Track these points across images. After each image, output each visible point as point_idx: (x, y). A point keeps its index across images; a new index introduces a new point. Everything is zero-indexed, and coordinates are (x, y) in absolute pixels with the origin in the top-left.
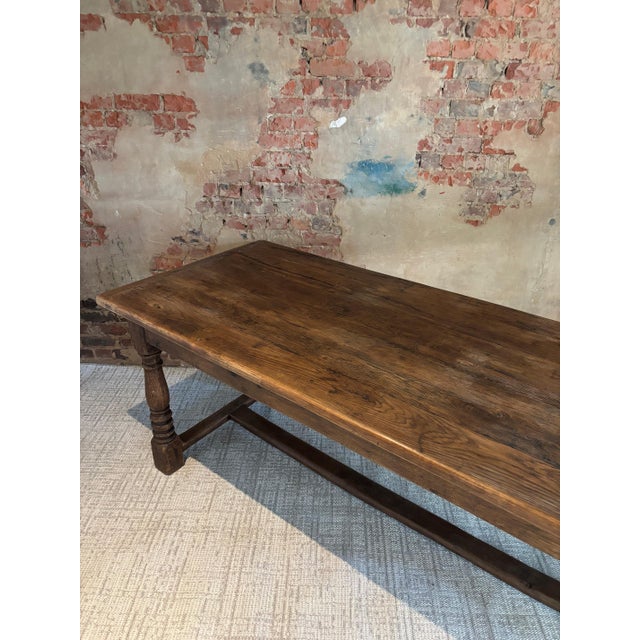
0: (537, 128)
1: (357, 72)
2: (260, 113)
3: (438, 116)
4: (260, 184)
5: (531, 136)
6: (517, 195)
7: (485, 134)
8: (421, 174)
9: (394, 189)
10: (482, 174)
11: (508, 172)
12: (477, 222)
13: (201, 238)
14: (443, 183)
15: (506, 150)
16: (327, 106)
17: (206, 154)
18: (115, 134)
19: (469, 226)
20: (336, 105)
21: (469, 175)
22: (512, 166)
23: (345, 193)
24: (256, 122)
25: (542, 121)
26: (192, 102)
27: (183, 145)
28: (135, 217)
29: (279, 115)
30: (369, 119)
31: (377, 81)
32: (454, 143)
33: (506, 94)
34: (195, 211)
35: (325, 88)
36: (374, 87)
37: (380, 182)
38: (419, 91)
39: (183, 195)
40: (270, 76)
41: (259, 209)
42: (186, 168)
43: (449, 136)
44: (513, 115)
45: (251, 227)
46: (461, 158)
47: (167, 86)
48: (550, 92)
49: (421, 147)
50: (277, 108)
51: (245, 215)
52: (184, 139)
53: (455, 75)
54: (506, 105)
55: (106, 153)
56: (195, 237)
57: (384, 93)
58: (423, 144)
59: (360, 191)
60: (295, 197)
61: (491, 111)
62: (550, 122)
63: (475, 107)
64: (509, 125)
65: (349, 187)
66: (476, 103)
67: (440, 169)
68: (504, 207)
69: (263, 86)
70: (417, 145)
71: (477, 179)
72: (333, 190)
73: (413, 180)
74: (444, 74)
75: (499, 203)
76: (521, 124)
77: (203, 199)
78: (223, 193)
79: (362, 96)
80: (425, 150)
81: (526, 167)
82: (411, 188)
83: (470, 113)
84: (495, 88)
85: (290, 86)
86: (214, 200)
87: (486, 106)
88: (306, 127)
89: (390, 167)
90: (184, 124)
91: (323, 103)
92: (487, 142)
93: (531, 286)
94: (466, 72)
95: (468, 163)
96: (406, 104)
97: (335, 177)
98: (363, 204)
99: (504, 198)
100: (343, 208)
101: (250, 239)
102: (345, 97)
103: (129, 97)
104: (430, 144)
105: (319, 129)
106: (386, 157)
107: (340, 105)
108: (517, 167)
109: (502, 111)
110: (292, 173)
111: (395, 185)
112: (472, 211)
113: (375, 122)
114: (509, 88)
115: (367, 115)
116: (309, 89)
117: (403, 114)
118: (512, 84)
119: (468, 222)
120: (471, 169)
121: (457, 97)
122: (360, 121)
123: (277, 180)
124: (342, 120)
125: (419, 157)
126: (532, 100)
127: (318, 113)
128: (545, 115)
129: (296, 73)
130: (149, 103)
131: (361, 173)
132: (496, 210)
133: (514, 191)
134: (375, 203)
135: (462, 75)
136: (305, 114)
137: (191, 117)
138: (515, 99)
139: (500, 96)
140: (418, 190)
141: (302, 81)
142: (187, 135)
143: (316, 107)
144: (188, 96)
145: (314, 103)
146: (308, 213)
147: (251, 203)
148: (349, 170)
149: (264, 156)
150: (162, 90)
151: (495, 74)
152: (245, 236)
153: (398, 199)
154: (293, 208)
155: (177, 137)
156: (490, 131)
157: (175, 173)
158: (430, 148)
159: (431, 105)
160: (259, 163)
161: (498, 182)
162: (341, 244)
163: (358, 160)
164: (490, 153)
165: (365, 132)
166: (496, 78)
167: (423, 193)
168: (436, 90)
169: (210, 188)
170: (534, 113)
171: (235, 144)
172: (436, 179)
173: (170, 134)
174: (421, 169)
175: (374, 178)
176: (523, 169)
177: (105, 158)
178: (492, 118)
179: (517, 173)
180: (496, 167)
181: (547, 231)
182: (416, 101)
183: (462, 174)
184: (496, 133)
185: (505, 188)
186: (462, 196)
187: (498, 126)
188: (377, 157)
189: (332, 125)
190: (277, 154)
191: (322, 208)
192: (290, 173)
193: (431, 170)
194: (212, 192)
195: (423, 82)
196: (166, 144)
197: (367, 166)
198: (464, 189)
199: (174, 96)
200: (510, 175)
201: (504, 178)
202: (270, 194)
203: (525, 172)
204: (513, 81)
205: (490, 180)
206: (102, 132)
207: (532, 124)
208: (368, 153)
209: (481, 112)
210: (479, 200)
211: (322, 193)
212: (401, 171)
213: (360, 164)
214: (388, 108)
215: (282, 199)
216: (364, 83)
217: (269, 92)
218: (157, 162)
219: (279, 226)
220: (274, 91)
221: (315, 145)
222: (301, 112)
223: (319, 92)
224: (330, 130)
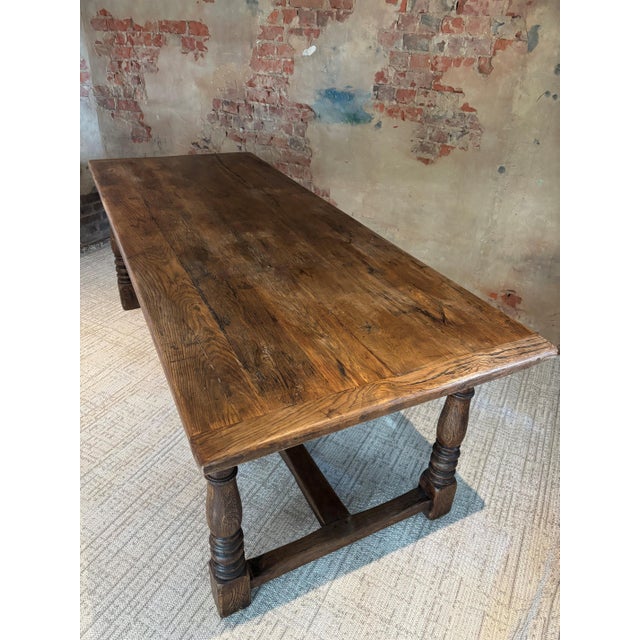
0: (487, 66)
1: (325, 4)
2: (251, 40)
3: (393, 49)
4: (251, 102)
5: (481, 75)
6: (467, 136)
7: (436, 69)
8: (377, 106)
9: (355, 118)
10: (433, 112)
11: (458, 111)
12: (428, 160)
13: (209, 146)
14: (396, 117)
15: (455, 87)
16: (301, 35)
17: (215, 73)
18: (158, 52)
19: (420, 162)
20: (308, 34)
21: (420, 111)
22: (461, 105)
23: (315, 117)
24: (249, 47)
25: (491, 59)
26: (206, 28)
27: (199, 64)
28: (168, 121)
29: (266, 41)
30: (334, 49)
31: (342, 12)
32: (407, 77)
33: (455, 29)
34: (207, 122)
35: (300, 19)
36: (339, 18)
37: (343, 111)
38: (376, 23)
39: (199, 108)
40: (260, 7)
41: (250, 125)
42: (201, 84)
43: (402, 70)
44: (463, 51)
45: (245, 141)
46: (413, 93)
47: (190, 14)
48: (500, 29)
49: (377, 80)
50: (263, 36)
51: (241, 130)
52: (200, 59)
53: (408, 9)
54: (456, 41)
55: (152, 67)
56: (206, 144)
57: (347, 24)
58: (380, 76)
59: (326, 118)
60: (276, 118)
61: (441, 46)
62: (499, 61)
63: (426, 41)
64: (458, 62)
65: (318, 112)
66: (427, 37)
67: (395, 103)
68: (453, 148)
69: (254, 14)
70: (374, 78)
71: (428, 116)
72: (306, 114)
73: (370, 111)
74: (398, 7)
75: (449, 144)
76: (470, 62)
77: (213, 113)
78: (226, 108)
79: (329, 26)
80: (381, 82)
81: (474, 107)
82: (369, 118)
83: (421, 47)
84: (445, 23)
85: (274, 15)
86: (219, 113)
87: (436, 40)
88: (286, 53)
89: (351, 97)
90: (201, 46)
91: (298, 32)
92: (437, 78)
93: (480, 235)
94: (420, 6)
95: (419, 99)
96: (365, 36)
97: (307, 103)
98: (328, 129)
99: (455, 138)
100: (313, 130)
101: (243, 150)
102: (315, 27)
103: (167, 22)
104: (385, 76)
105: (295, 56)
106: (348, 87)
107: (311, 35)
108: (466, 107)
109: (453, 47)
110: (275, 95)
111: (354, 115)
112: (424, 148)
113: (339, 51)
114: (458, 23)
115: (333, 45)
116: (288, 19)
117: (363, 45)
118: (461, 19)
119: (420, 159)
120: (422, 105)
121: (410, 32)
122: (327, 50)
123: (264, 101)
124: (313, 49)
125: (376, 89)
126: (481, 37)
127: (295, 40)
128: (494, 54)
129: (278, 4)
130: (179, 27)
131: (327, 100)
132: (446, 150)
133: (464, 133)
134: (339, 130)
135: (415, 8)
136: (284, 42)
137: (205, 40)
138: (464, 35)
139: (450, 31)
140: (374, 122)
141: (283, 11)
142: (202, 55)
143: (292, 36)
144: (204, 23)
145: (291, 31)
146: (287, 133)
147: (245, 120)
148: (318, 97)
149: (254, 78)
150: (187, 18)
151: (446, 8)
152: (240, 148)
153: (358, 128)
154: (274, 126)
155: (196, 58)
156: (440, 66)
157: (194, 88)
158: (386, 80)
159: (386, 38)
160: (251, 84)
161: (448, 121)
162: (311, 164)
163: (326, 88)
164: (439, 89)
165: (330, 61)
166: (446, 13)
167: (379, 125)
168: (391, 23)
169: (217, 103)
170: (483, 51)
171: (233, 66)
172: (391, 112)
173: (191, 54)
174: (377, 101)
175: (337, 106)
176: (472, 110)
177: (152, 71)
178: (442, 54)
179: (467, 113)
180: (447, 105)
181: (496, 179)
182: (373, 33)
183: (414, 108)
184: (445, 69)
185: (455, 128)
186: (414, 132)
187: (448, 62)
188: (340, 87)
189: (304, 54)
190: (264, 79)
191: (297, 129)
192: (273, 95)
193: (386, 103)
194: (218, 106)
195: (380, 15)
196: (189, 63)
197: (332, 94)
198: (415, 125)
199: (195, 23)
200: (460, 115)
201: (454, 117)
202: (259, 113)
203: (474, 113)
204: (462, 16)
205: (441, 118)
206: (151, 50)
207: (483, 62)
208: (333, 82)
209: (431, 47)
210: (430, 138)
211: (297, 116)
212: (359, 101)
213: (327, 91)
214: (350, 39)
215: (267, 118)
216: (330, 14)
217: (259, 20)
218: (182, 77)
219: (265, 142)
220: (262, 19)
221: (291, 71)
222: (281, 39)
223: (296, 22)
224: (303, 57)
